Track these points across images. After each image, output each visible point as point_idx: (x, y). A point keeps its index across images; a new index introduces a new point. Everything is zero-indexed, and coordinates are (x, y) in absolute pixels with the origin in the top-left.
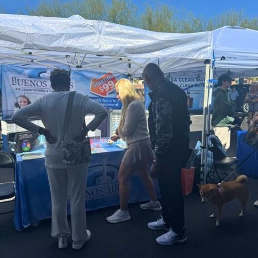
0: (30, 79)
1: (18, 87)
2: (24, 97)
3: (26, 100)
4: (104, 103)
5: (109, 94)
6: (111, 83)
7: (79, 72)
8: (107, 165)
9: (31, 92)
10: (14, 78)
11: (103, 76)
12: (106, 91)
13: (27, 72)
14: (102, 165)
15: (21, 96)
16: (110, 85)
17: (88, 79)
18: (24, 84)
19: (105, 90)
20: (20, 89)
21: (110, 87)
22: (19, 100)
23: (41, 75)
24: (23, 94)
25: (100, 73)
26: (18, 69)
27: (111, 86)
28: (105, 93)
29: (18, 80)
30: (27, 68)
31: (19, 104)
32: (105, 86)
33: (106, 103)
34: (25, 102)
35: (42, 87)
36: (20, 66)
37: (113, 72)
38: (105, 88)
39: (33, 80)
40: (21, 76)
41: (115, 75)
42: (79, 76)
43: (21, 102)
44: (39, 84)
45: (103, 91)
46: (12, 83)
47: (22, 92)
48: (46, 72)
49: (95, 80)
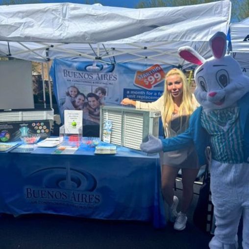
0: (78, 72)
1: (69, 78)
2: (74, 87)
3: (75, 90)
4: (148, 96)
5: (154, 87)
6: (157, 75)
7: (124, 65)
8: (71, 169)
9: (80, 83)
10: (65, 71)
11: (149, 68)
12: (152, 83)
13: (75, 65)
14: (65, 168)
15: (71, 87)
16: (156, 77)
17: (133, 71)
18: (73, 76)
19: (150, 82)
20: (70, 80)
21: (156, 79)
22: (70, 89)
23: (87, 68)
24: (73, 85)
25: (146, 65)
26: (67, 62)
27: (158, 78)
29: (69, 72)
30: (76, 62)
31: (70, 93)
32: (151, 79)
33: (150, 96)
34: (75, 92)
35: (88, 79)
36: (69, 59)
37: (161, 64)
39: (81, 72)
40: (71, 69)
41: (162, 67)
42: (124, 69)
43: (72, 92)
44: (86, 76)
45: (147, 84)
46: (63, 75)
47: (73, 83)
48: (92, 65)
49: (139, 72)
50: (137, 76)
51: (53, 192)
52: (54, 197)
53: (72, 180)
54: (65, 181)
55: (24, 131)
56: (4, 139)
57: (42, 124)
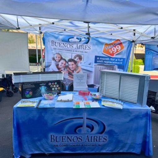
0: (63, 42)
1: (55, 47)
2: (59, 54)
3: (59, 56)
4: (111, 61)
5: (116, 55)
6: (118, 47)
7: (96, 39)
8: (87, 118)
9: (63, 51)
10: (53, 42)
11: (113, 42)
12: (114, 52)
13: (61, 37)
14: (82, 118)
15: (57, 53)
17: (102, 43)
18: (59, 46)
19: (113, 52)
20: (56, 49)
21: (117, 50)
22: (56, 56)
23: (70, 40)
24: (58, 52)
25: (111, 40)
26: (55, 35)
27: (118, 49)
28: (113, 54)
29: (55, 43)
30: (61, 35)
31: (55, 58)
32: (114, 49)
33: (113, 61)
34: (59, 58)
35: (70, 48)
36: (57, 33)
37: (121, 39)
38: (113, 50)
39: (64, 43)
40: (57, 40)
41: (122, 41)
42: (96, 42)
43: (56, 57)
44: (68, 46)
45: (111, 53)
46: (51, 45)
47: (58, 51)
48: (73, 38)
49: (106, 44)
50: (104, 47)
51: (71, 137)
52: (72, 140)
53: (88, 126)
54: (82, 128)
55: (43, 89)
56: (28, 96)
57: (56, 83)
